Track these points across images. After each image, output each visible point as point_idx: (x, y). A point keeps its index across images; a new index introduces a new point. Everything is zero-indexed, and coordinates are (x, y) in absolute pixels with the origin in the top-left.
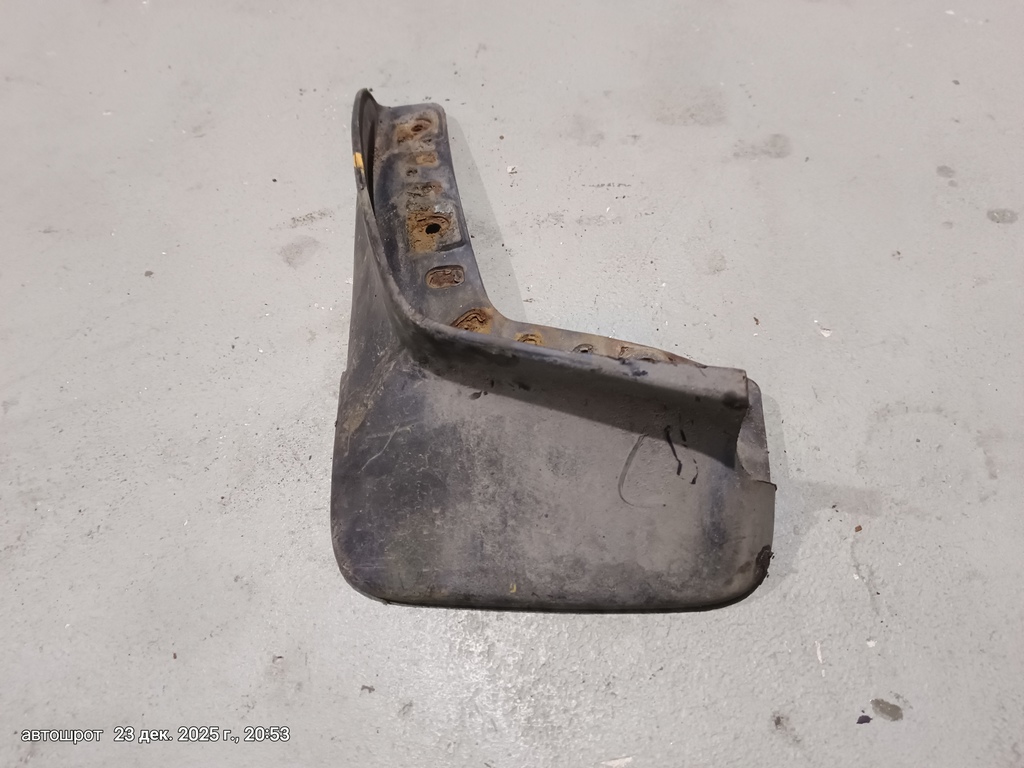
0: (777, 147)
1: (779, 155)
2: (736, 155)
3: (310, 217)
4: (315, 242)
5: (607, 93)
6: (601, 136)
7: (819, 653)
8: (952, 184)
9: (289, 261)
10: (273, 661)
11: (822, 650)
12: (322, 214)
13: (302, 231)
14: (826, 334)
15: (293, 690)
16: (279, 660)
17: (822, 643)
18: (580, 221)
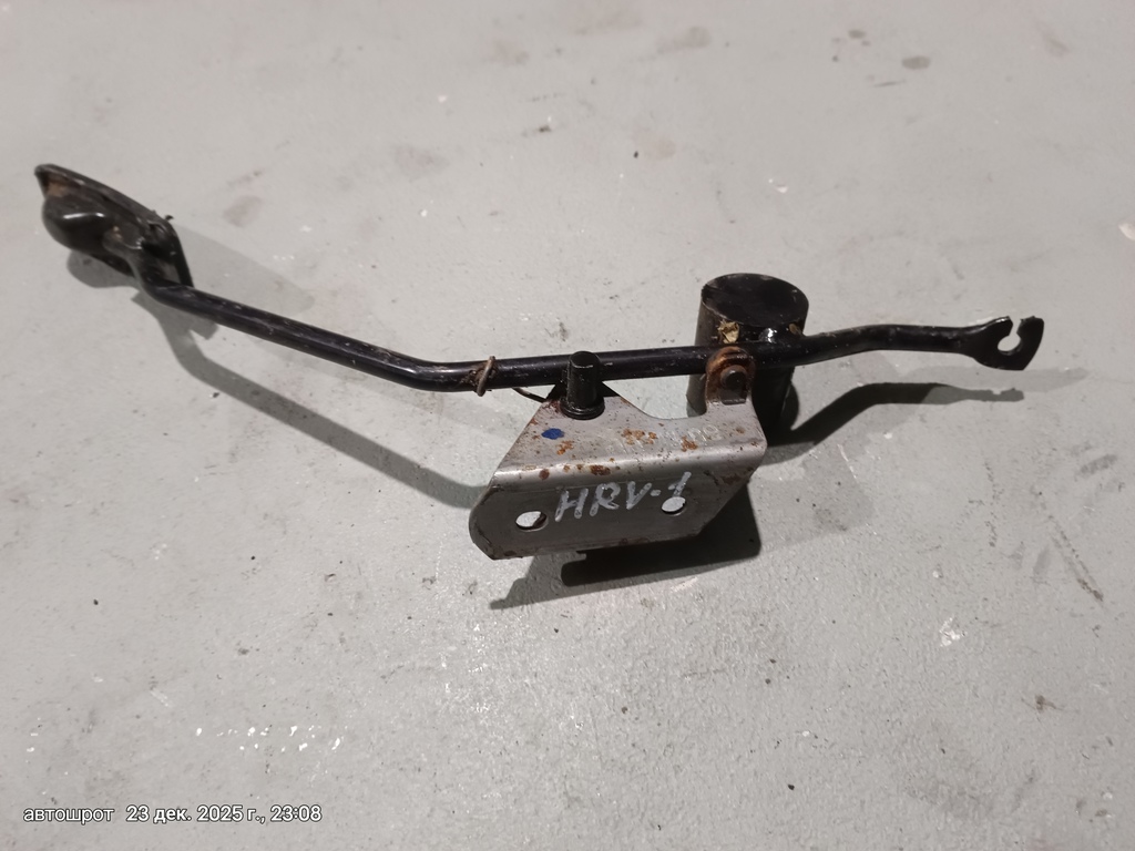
7: (843, 453)
9: (236, 222)
10: (326, 580)
11: (846, 451)
12: (256, 174)
14: (783, 190)
15: (353, 601)
16: (331, 578)
17: (844, 445)
18: (525, 134)
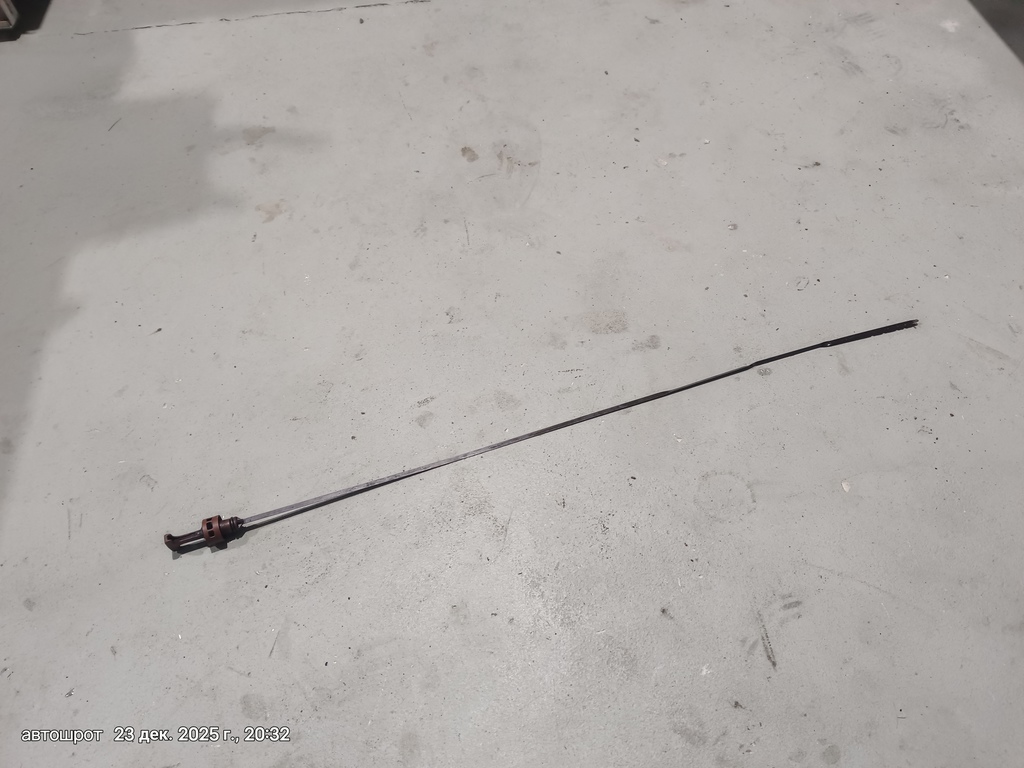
0: (653, 343)
1: (655, 347)
2: (634, 349)
3: (426, 401)
4: (431, 414)
5: (565, 318)
6: (565, 343)
8: (741, 356)
13: (424, 408)
